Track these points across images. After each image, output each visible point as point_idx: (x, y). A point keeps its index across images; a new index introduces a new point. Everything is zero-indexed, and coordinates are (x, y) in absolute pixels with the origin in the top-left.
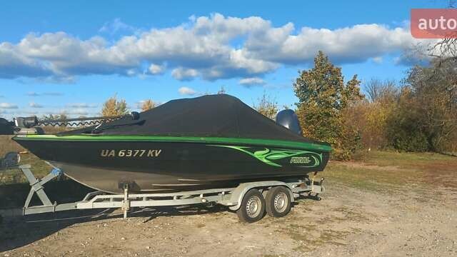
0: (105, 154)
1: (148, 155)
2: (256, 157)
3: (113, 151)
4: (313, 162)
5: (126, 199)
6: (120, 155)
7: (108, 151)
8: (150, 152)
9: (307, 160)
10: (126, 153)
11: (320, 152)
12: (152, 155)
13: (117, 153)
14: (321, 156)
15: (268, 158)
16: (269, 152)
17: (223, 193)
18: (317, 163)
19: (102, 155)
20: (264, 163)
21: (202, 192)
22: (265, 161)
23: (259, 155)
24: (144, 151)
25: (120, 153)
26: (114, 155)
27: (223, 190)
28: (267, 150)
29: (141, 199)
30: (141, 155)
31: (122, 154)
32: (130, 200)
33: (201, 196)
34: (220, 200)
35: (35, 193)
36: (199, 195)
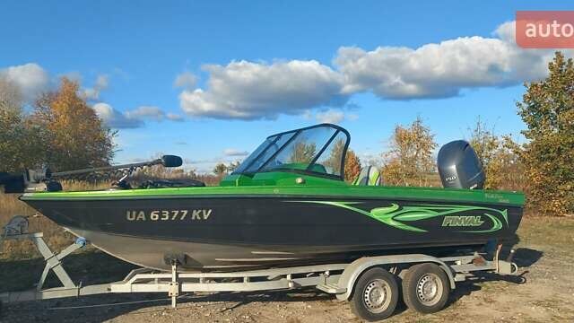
0: (131, 217)
1: (193, 218)
2: (375, 217)
3: (142, 213)
4: (489, 224)
5: (174, 280)
6: (152, 217)
7: (134, 213)
8: (195, 214)
9: (476, 221)
10: (161, 215)
11: (502, 207)
12: (199, 218)
13: (148, 216)
14: (504, 213)
15: (400, 218)
16: (400, 209)
17: (327, 273)
18: (498, 225)
19: (129, 218)
20: (393, 227)
21: (289, 271)
22: (392, 223)
23: (378, 213)
24: (186, 212)
25: (152, 214)
26: (144, 218)
27: (328, 268)
28: (396, 207)
29: (196, 280)
30: (182, 218)
31: (154, 216)
32: (180, 281)
33: (289, 277)
34: (322, 284)
35: (51, 270)
36: (285, 276)
